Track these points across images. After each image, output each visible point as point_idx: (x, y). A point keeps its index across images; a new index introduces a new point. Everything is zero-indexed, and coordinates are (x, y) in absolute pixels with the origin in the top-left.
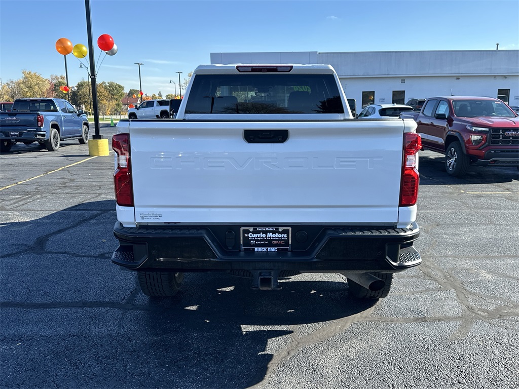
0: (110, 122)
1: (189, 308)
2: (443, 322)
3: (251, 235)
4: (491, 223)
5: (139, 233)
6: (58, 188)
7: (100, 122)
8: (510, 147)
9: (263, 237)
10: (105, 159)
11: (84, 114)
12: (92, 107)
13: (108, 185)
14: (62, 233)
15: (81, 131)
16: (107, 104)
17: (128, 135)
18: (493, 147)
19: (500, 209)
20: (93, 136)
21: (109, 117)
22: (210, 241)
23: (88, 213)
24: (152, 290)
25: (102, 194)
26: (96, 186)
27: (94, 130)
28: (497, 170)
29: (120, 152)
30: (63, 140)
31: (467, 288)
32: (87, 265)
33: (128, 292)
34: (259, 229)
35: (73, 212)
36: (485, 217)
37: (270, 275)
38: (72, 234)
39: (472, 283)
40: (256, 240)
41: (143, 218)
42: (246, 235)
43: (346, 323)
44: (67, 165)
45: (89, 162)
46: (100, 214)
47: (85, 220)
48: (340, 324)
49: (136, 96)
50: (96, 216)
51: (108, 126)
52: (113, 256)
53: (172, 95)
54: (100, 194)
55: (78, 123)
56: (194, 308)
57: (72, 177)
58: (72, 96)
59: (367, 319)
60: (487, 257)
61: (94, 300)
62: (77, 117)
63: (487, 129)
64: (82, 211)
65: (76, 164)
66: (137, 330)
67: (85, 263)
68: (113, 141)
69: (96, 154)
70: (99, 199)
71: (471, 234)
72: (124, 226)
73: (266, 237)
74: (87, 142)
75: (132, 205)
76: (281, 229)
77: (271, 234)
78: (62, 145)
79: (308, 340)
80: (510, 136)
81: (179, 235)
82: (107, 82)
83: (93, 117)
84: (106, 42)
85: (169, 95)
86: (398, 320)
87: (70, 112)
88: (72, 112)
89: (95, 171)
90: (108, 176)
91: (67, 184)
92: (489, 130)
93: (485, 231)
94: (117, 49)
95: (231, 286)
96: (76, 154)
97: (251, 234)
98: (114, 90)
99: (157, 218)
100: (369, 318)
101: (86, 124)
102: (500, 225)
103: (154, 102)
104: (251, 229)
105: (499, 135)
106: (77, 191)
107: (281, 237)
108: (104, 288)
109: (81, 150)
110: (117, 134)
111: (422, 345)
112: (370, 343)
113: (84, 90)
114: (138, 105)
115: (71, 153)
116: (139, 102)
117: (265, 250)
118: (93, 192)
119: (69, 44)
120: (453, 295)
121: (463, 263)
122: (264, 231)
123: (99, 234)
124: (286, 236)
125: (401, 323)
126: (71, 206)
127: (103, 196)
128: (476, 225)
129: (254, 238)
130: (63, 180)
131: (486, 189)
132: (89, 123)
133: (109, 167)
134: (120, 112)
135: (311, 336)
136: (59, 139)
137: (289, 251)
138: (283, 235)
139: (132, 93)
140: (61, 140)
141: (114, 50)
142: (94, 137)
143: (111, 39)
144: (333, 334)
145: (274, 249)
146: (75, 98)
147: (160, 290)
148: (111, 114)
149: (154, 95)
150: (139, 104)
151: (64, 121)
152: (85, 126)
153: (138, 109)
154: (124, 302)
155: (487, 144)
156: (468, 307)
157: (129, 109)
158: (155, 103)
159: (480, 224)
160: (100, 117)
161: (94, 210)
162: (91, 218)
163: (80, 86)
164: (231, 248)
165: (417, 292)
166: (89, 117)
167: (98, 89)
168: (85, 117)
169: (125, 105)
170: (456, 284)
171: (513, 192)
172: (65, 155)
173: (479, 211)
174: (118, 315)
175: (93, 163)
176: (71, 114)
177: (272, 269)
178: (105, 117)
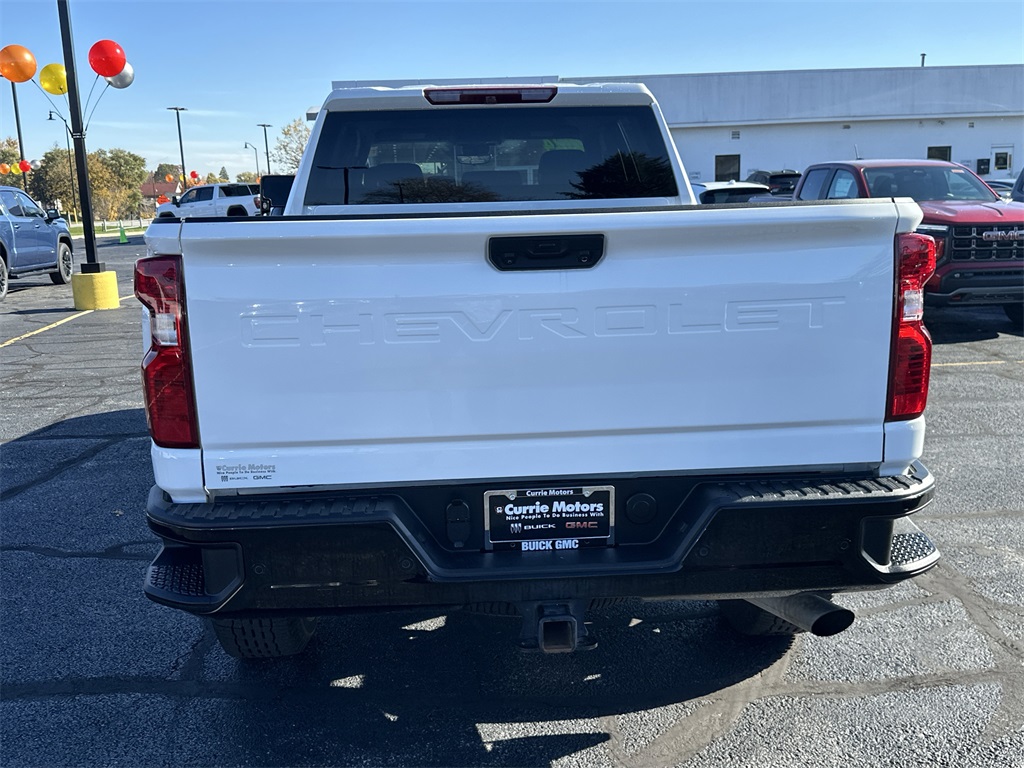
0: (118, 234)
1: (341, 683)
2: (959, 687)
3: (511, 509)
4: (987, 433)
5: (217, 520)
6: (6, 386)
7: (97, 236)
8: (994, 263)
9: (541, 513)
10: (112, 316)
11: (61, 219)
12: (78, 203)
13: (121, 375)
14: (17, 498)
15: (54, 257)
16: (109, 198)
17: (178, 258)
18: (957, 265)
19: (995, 399)
20: (82, 265)
21: (115, 223)
22: (408, 533)
23: (77, 445)
24: (247, 644)
25: (106, 397)
26: (92, 378)
27: (85, 252)
28: (961, 314)
29: (154, 305)
30: (16, 278)
31: (986, 594)
32: (79, 577)
33: (185, 648)
34: (533, 494)
35: (41, 442)
36: (968, 418)
37: (567, 613)
38: (40, 497)
39: (992, 580)
40: (525, 522)
41: (225, 478)
42: (499, 510)
43: (733, 704)
44: (26, 333)
45: (74, 324)
46: (105, 446)
47: (70, 462)
48: (719, 709)
49: (172, 177)
50: (96, 451)
51: (114, 242)
52: (148, 580)
53: (250, 174)
54: (102, 398)
55: (48, 239)
56: (353, 682)
57: (37, 360)
58: (33, 182)
59: (779, 691)
60: (1005, 514)
61: (101, 674)
62: (45, 225)
63: (944, 228)
64: (62, 441)
65: (46, 328)
66: (215, 756)
67: (74, 573)
68: (138, 276)
69: (91, 306)
70: (102, 409)
71: (951, 459)
72: (176, 499)
73: (550, 512)
74: (68, 279)
75: (193, 443)
76: (587, 491)
77: (563, 503)
78: (13, 288)
79: (651, 760)
80: (992, 242)
81: (326, 520)
82: (107, 150)
83: (81, 225)
84: (107, 58)
85: (244, 175)
86: (852, 689)
87: (28, 215)
88: (33, 215)
89: (90, 345)
90: (119, 355)
91: (27, 377)
92: (949, 229)
93: (979, 451)
94: (133, 75)
95: (438, 616)
96: (46, 307)
97: (511, 506)
98: (123, 166)
99: (262, 475)
100: (785, 687)
101: (66, 240)
102: (1007, 436)
103: (212, 188)
104: (512, 494)
105: (970, 239)
106: (49, 393)
107: (589, 512)
108: (124, 640)
109: (56, 298)
110: (148, 257)
111: (929, 755)
112: (804, 759)
113: (59, 169)
114: (178, 198)
115: (34, 305)
116: (178, 191)
117: (548, 545)
118: (86, 393)
119: (28, 57)
120: (960, 612)
121: (956, 531)
122: (544, 497)
123: (105, 494)
124: (602, 509)
125: (863, 695)
126: (36, 428)
127: (111, 402)
128: (956, 437)
129: (520, 515)
130: (18, 367)
131: (952, 357)
132: (73, 237)
133: (122, 334)
134: (139, 214)
135: (657, 748)
136: (6, 275)
137: (610, 546)
138: (593, 506)
139: (163, 171)
140: (10, 277)
141: (125, 76)
142: (85, 269)
143: (118, 51)
144: (709, 740)
145: (570, 543)
146: (40, 184)
147: (266, 645)
148: (120, 218)
149: (211, 174)
150: (178, 194)
151: (16, 235)
152: (64, 245)
153: (178, 205)
154: (177, 674)
155: (945, 258)
156: (1005, 644)
157: (158, 205)
158: (216, 192)
159: (963, 435)
160: (96, 224)
161: (92, 437)
162: (84, 457)
163: (50, 159)
164: (461, 545)
165: (876, 611)
166: (72, 225)
167: (90, 164)
168: (63, 226)
169: (149, 197)
170: (958, 585)
171: (1007, 360)
172: (21, 309)
173: (951, 405)
174: (165, 714)
175: (84, 326)
176: (31, 220)
177: (570, 598)
178: (107, 224)
